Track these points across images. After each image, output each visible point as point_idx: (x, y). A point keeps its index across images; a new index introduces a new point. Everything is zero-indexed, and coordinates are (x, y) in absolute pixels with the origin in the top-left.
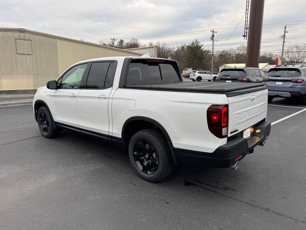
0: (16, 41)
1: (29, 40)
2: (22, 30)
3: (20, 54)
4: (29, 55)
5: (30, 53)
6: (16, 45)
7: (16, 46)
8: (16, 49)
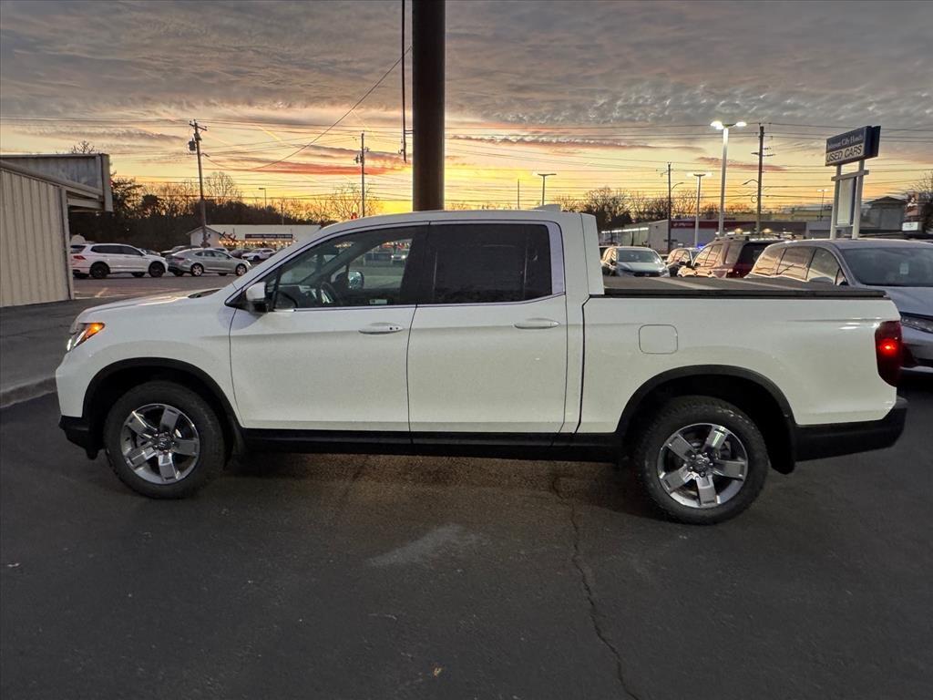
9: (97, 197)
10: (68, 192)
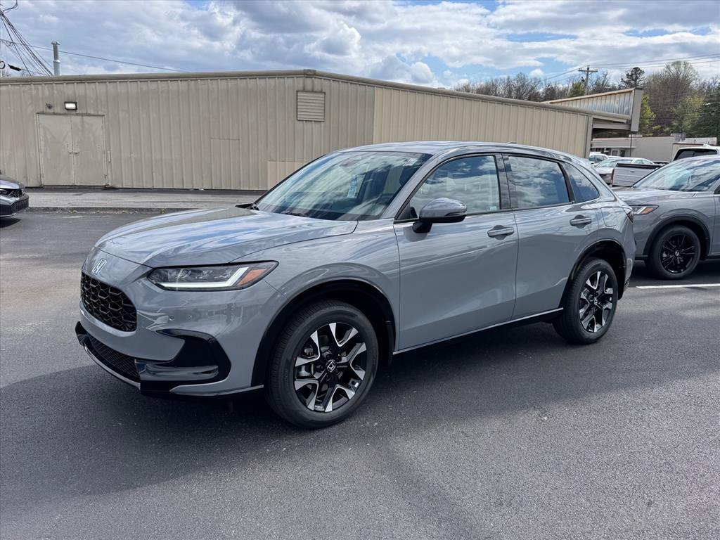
0: (297, 96)
1: (321, 92)
2: (310, 73)
3: (303, 120)
4: (319, 123)
5: (321, 118)
6: (297, 102)
7: (297, 105)
8: (297, 112)
9: (625, 121)
10: (594, 119)
